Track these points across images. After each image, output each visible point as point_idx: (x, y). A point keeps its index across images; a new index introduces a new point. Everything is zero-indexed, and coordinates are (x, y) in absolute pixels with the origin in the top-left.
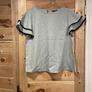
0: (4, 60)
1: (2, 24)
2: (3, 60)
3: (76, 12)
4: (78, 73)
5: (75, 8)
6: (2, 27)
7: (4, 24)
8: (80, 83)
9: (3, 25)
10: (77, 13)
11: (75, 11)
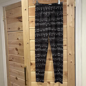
4: (70, 54)
5: (66, 2)
6: (19, 22)
8: (71, 62)
11: (66, 4)
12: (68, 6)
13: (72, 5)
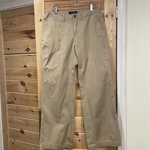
0: (31, 75)
1: (28, 35)
2: (29, 75)
3: (105, 15)
7: (30, 35)
9: (28, 37)
10: (107, 16)
11: (104, 13)
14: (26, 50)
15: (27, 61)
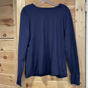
1: (5, 23)
6: (4, 26)
11: (75, 7)
12: (77, 10)
13: (82, 10)
14: (3, 36)
15: (3, 45)
